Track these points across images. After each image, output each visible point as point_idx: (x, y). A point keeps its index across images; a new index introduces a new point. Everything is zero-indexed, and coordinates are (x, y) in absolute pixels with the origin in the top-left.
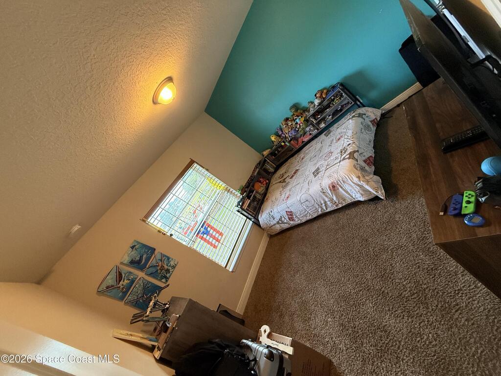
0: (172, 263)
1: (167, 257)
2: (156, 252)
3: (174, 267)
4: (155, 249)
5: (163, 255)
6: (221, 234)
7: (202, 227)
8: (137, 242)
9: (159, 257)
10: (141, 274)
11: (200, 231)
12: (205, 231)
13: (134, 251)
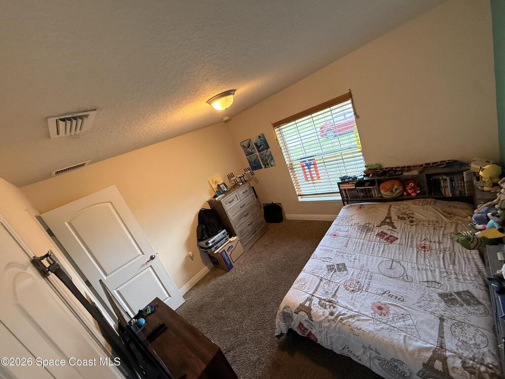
0: (272, 163)
1: (272, 157)
2: (269, 150)
3: (272, 166)
4: (269, 148)
5: (271, 155)
6: (319, 178)
7: (309, 160)
8: (263, 136)
9: (268, 153)
10: (257, 153)
11: (305, 161)
12: (309, 164)
13: (259, 140)
